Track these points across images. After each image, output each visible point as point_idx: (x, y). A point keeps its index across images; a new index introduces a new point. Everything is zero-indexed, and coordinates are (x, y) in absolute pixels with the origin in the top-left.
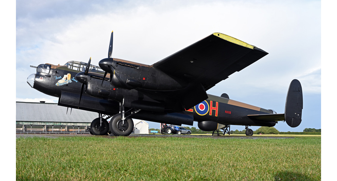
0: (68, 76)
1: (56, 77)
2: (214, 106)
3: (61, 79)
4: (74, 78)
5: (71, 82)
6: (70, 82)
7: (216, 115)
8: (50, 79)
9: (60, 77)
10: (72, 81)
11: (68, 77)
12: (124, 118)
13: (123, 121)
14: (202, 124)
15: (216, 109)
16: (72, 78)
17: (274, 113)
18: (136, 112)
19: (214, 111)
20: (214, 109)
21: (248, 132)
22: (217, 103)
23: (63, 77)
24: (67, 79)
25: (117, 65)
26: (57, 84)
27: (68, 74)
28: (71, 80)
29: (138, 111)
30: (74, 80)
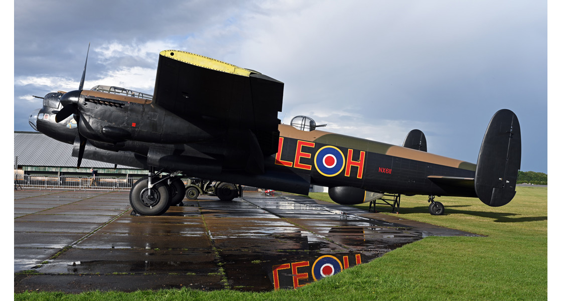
2: (356, 157)
7: (360, 176)
12: (150, 185)
13: (149, 190)
14: (336, 191)
15: (360, 164)
19: (354, 169)
20: (356, 164)
21: (433, 207)
22: (363, 154)
25: (87, 102)
26: (69, 125)
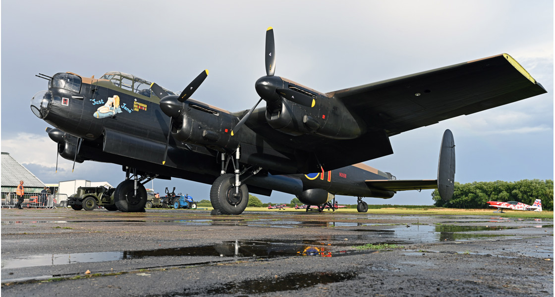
0: (115, 100)
1: (94, 100)
3: (103, 105)
4: (125, 104)
5: (121, 112)
6: (119, 112)
7: (329, 180)
8: (83, 104)
9: (102, 100)
10: (122, 109)
11: (116, 102)
12: (238, 183)
13: (237, 188)
14: (306, 193)
16: (121, 104)
17: (393, 179)
18: (255, 173)
23: (106, 101)
24: (113, 106)
26: (96, 114)
27: (115, 96)
28: (121, 107)
29: (258, 171)
30: (125, 108)
